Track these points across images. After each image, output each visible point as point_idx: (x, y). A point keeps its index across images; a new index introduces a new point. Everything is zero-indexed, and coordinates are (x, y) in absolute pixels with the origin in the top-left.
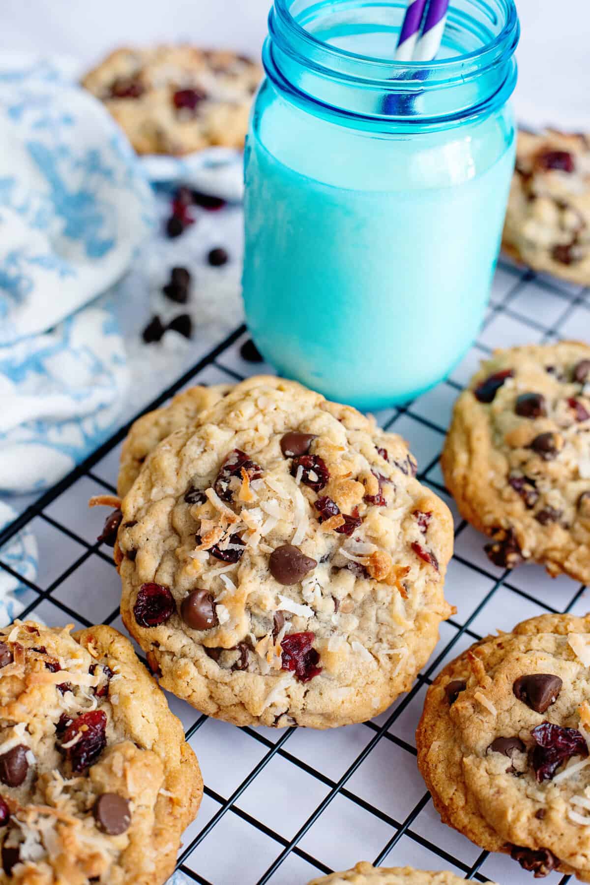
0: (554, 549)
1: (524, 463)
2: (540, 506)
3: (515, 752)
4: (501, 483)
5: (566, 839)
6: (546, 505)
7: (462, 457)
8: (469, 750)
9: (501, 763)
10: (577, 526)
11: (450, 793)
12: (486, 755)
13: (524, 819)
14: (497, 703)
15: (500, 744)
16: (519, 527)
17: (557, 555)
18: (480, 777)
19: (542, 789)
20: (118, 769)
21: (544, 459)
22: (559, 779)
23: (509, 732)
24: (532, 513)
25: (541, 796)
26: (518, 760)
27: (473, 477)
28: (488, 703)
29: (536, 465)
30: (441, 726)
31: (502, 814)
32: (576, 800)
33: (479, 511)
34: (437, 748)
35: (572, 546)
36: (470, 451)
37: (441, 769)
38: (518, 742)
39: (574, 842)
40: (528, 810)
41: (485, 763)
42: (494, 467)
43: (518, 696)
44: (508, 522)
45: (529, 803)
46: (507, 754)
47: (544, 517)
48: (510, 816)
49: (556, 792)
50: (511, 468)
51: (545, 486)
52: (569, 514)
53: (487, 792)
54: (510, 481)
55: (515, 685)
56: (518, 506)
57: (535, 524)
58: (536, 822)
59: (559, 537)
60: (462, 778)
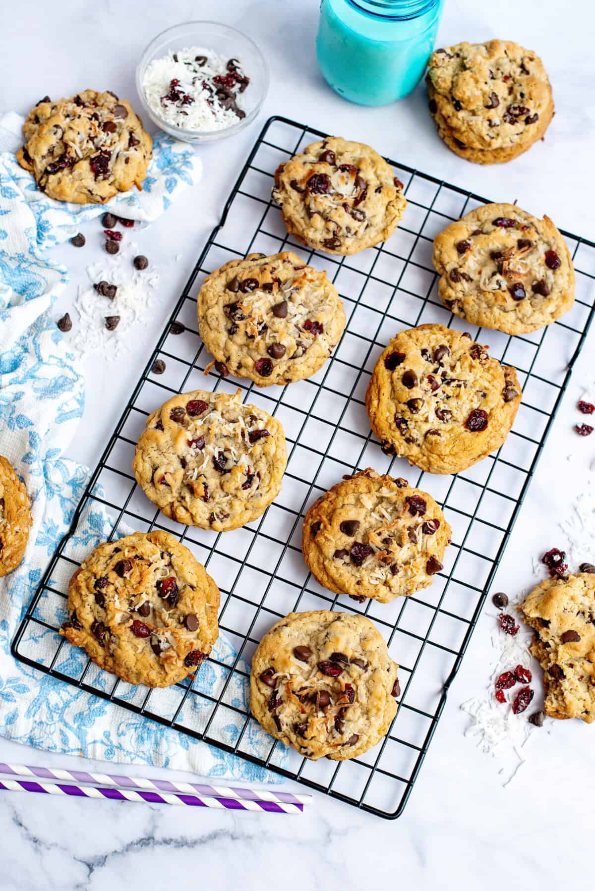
0: (411, 456)
1: (403, 411)
2: (407, 436)
3: (345, 556)
4: (392, 420)
5: (370, 591)
6: (411, 436)
7: (375, 403)
8: (325, 558)
9: (339, 562)
10: (424, 447)
11: (321, 575)
12: (333, 560)
13: (352, 586)
14: (334, 537)
15: (338, 554)
16: (397, 443)
17: (413, 459)
18: (332, 571)
19: (358, 571)
20: (189, 604)
21: (412, 412)
22: (364, 566)
23: (341, 548)
24: (404, 438)
25: (358, 575)
26: (347, 559)
27: (379, 415)
28: (330, 537)
29: (408, 415)
30: (313, 545)
31: (344, 585)
32: (372, 574)
33: (380, 432)
34: (313, 555)
35: (420, 456)
36: (379, 400)
37: (315, 565)
38: (346, 552)
39: (374, 592)
40: (353, 581)
41: (333, 564)
42: (389, 410)
43: (342, 532)
44: (392, 441)
45: (353, 578)
46: (342, 559)
47: (409, 440)
48: (347, 586)
49: (364, 572)
50: (397, 412)
51: (411, 425)
52: (421, 440)
53: (336, 576)
54: (396, 419)
55: (340, 526)
56: (398, 433)
57: (405, 443)
58: (357, 586)
59: (415, 450)
60: (325, 569)
